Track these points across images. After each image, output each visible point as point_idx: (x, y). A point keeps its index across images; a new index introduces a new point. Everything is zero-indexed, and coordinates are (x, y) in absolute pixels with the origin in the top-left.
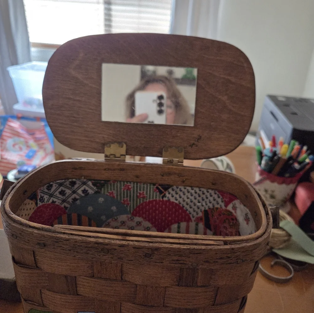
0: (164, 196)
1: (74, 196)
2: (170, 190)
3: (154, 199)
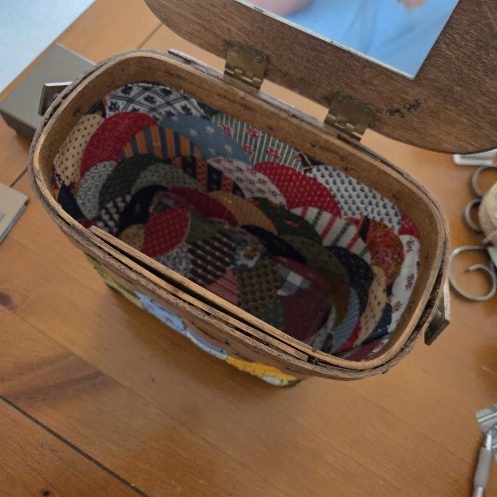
0: (310, 170)
1: (168, 108)
2: (322, 167)
3: (292, 167)
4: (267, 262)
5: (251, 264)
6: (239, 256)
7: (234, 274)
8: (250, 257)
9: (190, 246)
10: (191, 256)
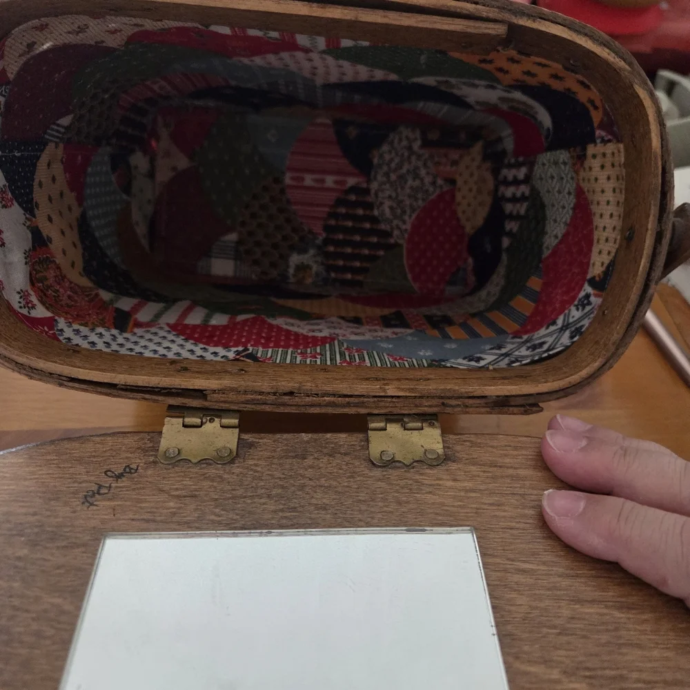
4: (274, 273)
5: (295, 259)
6: (316, 262)
7: (310, 232)
8: (302, 268)
9: (392, 241)
10: (383, 227)
